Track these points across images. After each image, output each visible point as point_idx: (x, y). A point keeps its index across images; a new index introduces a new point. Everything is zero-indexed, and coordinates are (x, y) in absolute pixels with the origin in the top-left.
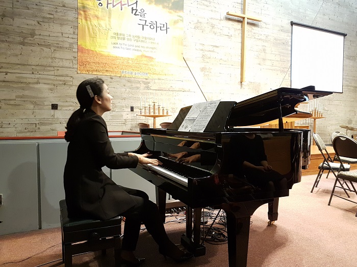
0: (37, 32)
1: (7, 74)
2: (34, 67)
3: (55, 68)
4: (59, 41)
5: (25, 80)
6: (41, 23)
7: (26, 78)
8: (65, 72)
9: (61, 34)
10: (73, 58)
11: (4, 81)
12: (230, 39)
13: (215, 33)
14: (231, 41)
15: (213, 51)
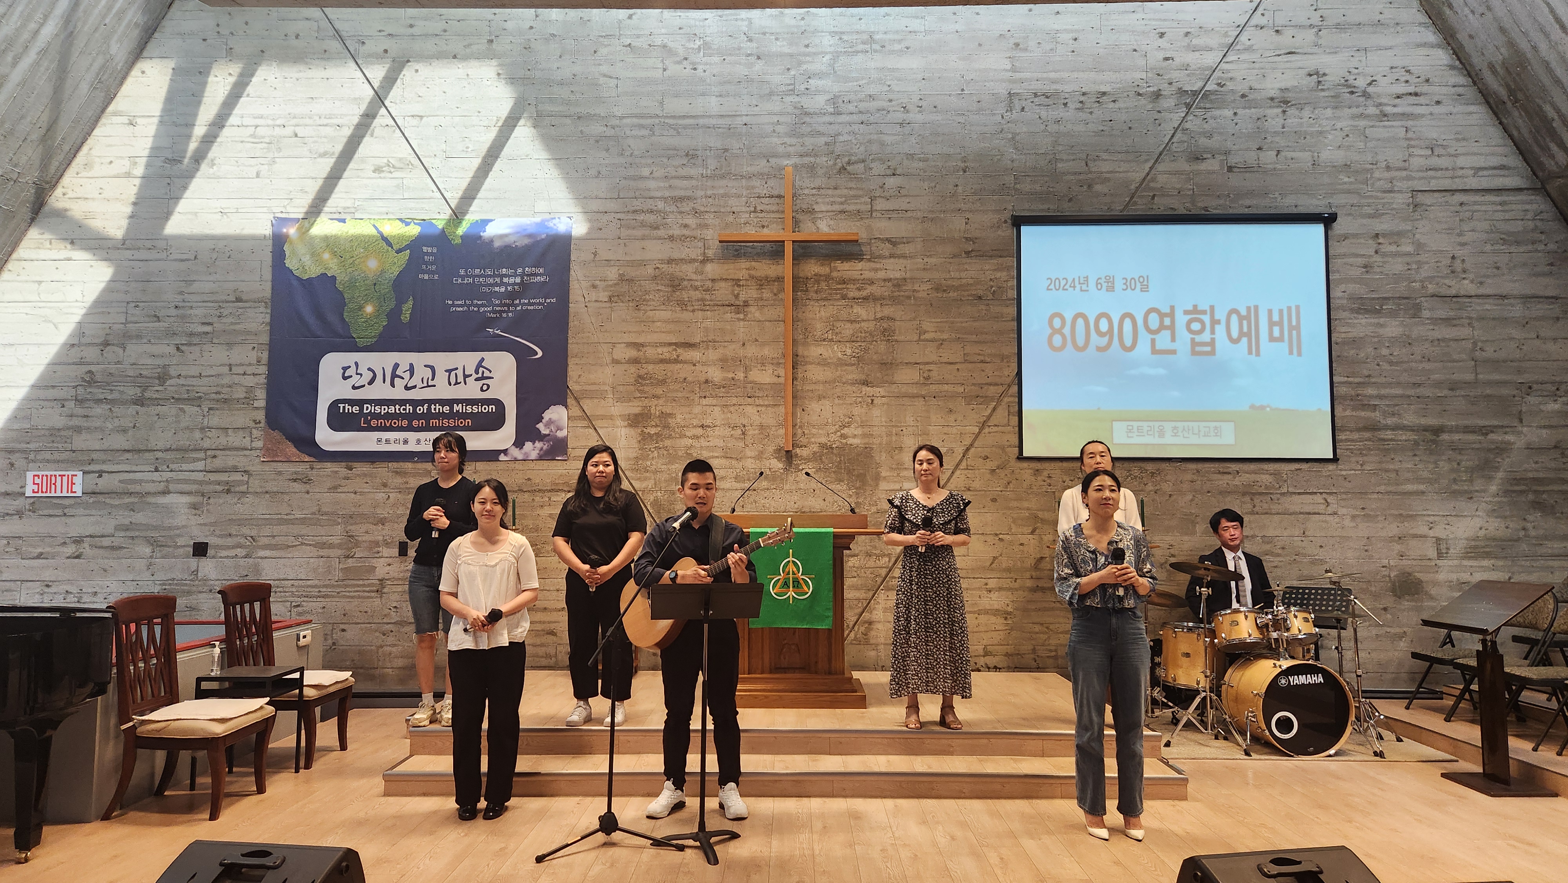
0: (173, 372)
1: (100, 476)
2: (159, 455)
3: (209, 453)
4: (223, 386)
5: (137, 488)
6: (183, 348)
7: (140, 482)
8: (232, 460)
9: (228, 368)
10: (252, 424)
11: (94, 493)
12: (741, 316)
13: (682, 305)
14: (743, 320)
15: (676, 361)
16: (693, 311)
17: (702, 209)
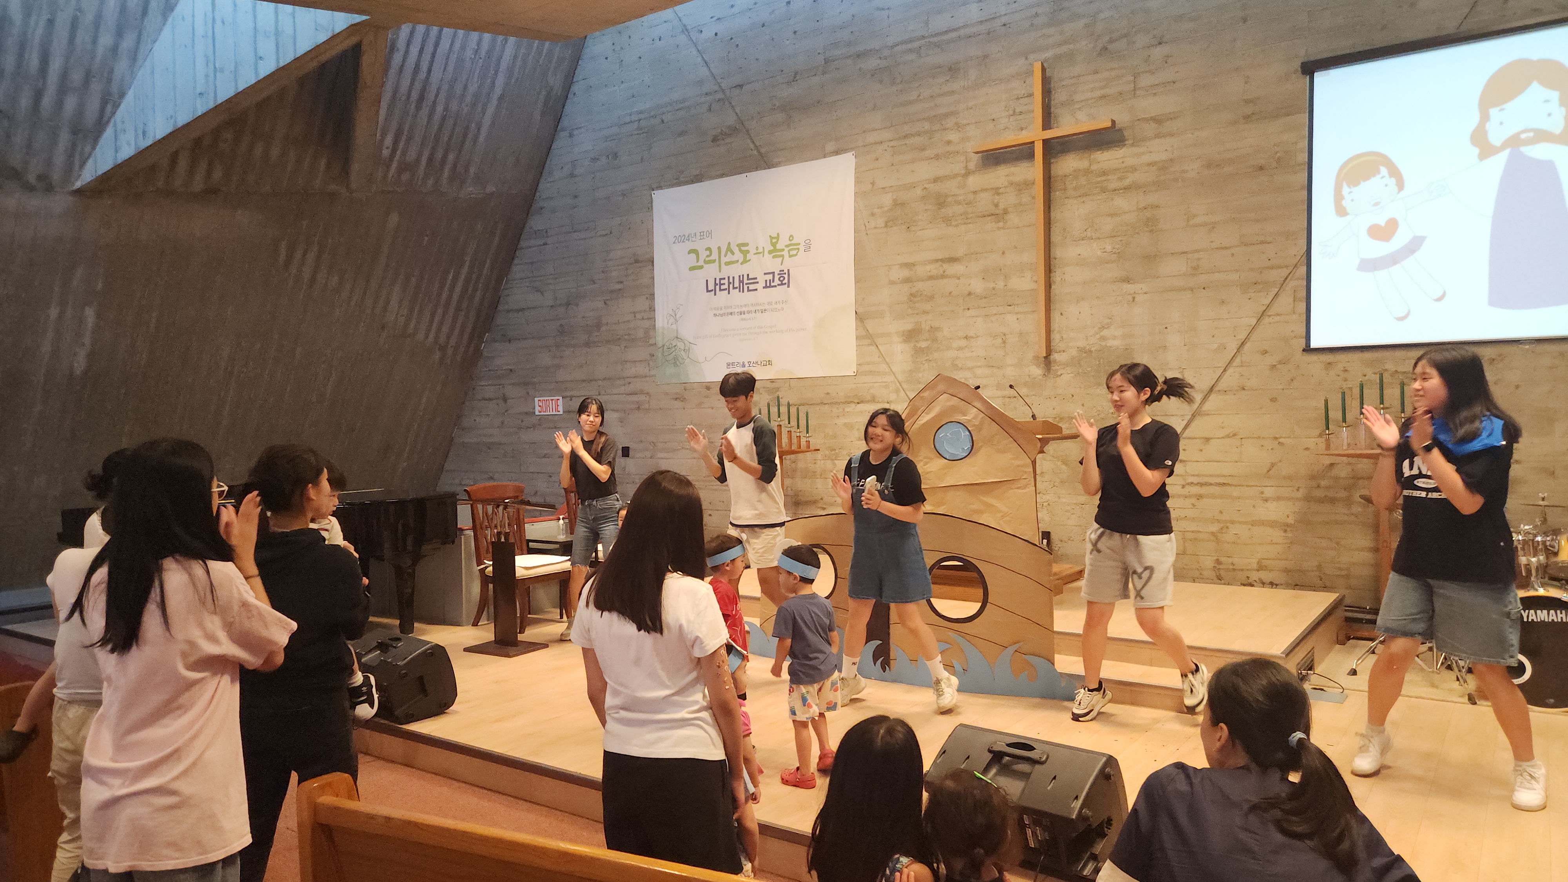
0: (604, 321)
1: (571, 400)
4: (631, 329)
6: (607, 302)
9: (633, 315)
12: (1001, 224)
13: (947, 221)
14: (1003, 228)
15: (943, 276)
16: (957, 226)
17: (965, 122)
